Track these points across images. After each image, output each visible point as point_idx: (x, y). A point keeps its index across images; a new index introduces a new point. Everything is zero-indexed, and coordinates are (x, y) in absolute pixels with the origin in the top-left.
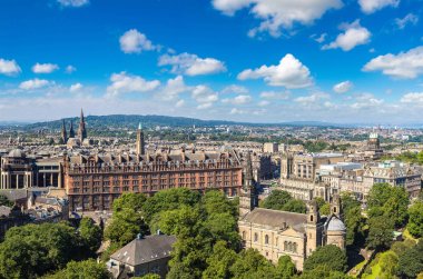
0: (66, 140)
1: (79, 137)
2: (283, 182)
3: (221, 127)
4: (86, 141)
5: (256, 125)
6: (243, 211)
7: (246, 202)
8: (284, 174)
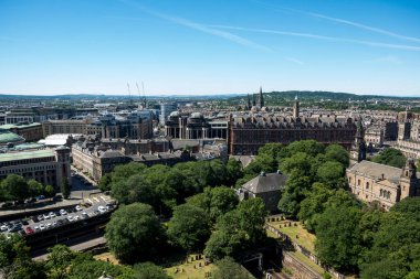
0: (250, 108)
1: (258, 106)
2: (399, 142)
3: (372, 100)
4: (263, 108)
5: (403, 99)
6: (352, 162)
7: (355, 155)
8: (401, 136)
